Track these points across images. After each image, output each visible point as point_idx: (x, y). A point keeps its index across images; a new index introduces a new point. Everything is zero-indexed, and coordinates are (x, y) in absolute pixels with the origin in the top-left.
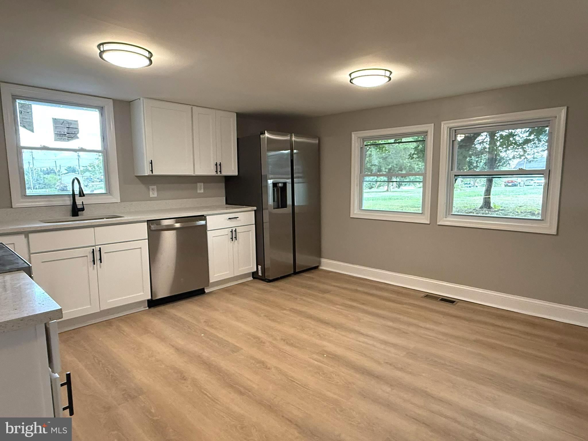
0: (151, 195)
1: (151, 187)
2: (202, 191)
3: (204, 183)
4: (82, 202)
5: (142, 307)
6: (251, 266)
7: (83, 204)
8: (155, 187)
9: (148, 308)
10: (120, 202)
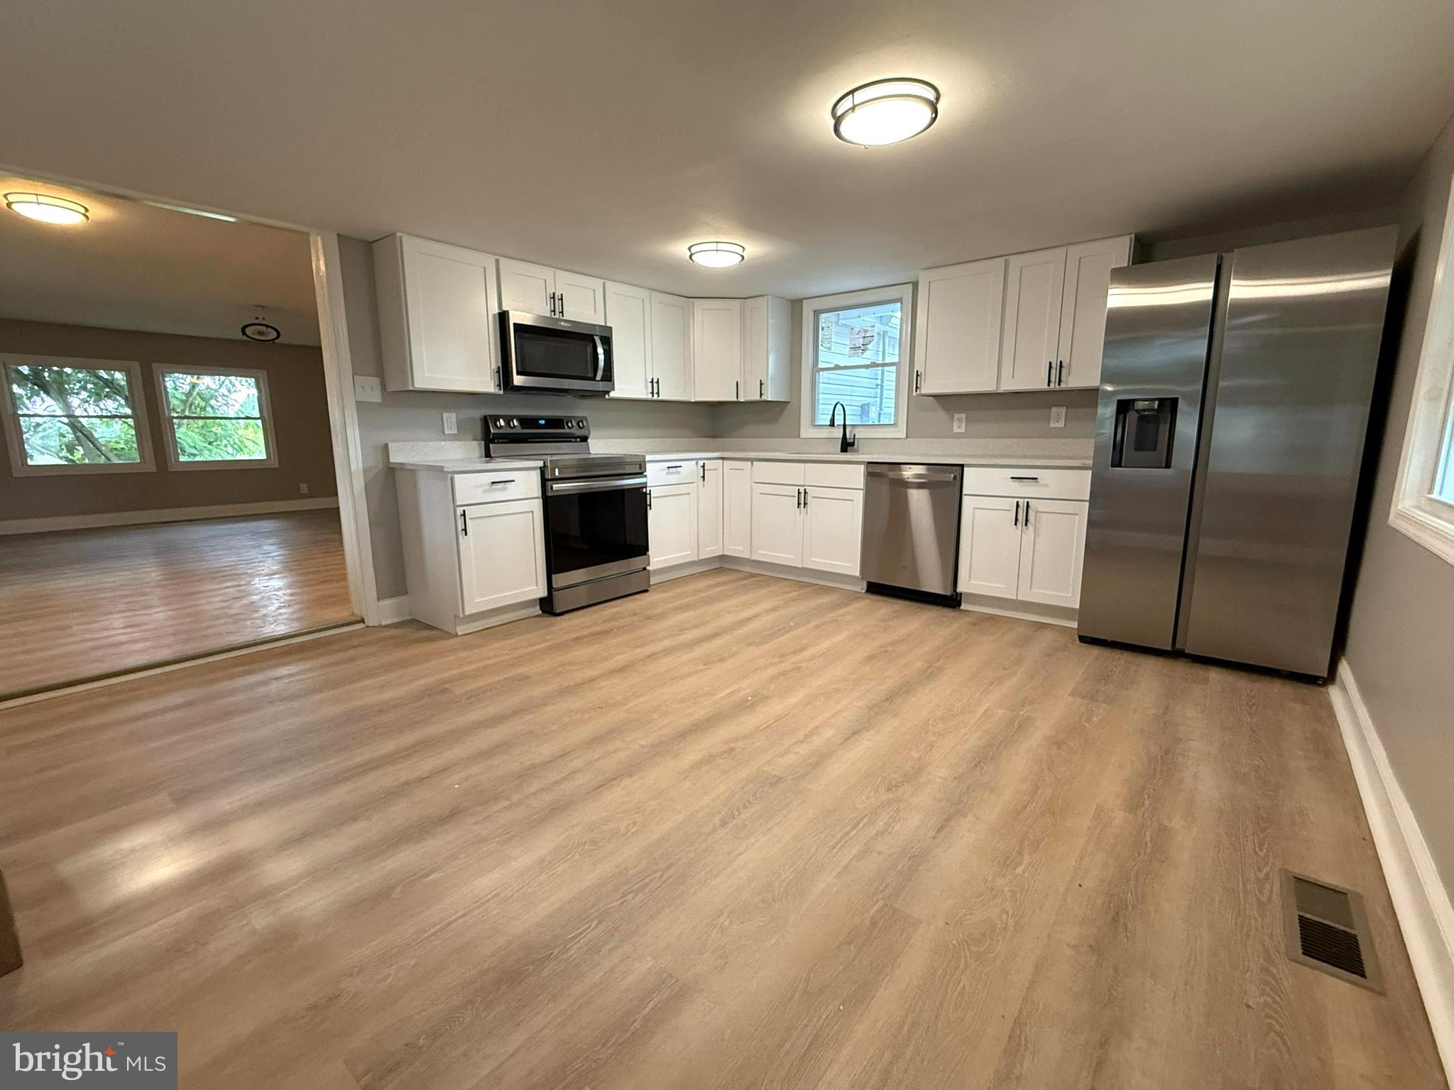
0: (956, 430)
1: (957, 416)
2: (1061, 424)
3: (1067, 408)
4: (854, 435)
5: (860, 587)
6: (1070, 595)
7: (854, 438)
8: (964, 416)
9: (864, 591)
10: (905, 437)
